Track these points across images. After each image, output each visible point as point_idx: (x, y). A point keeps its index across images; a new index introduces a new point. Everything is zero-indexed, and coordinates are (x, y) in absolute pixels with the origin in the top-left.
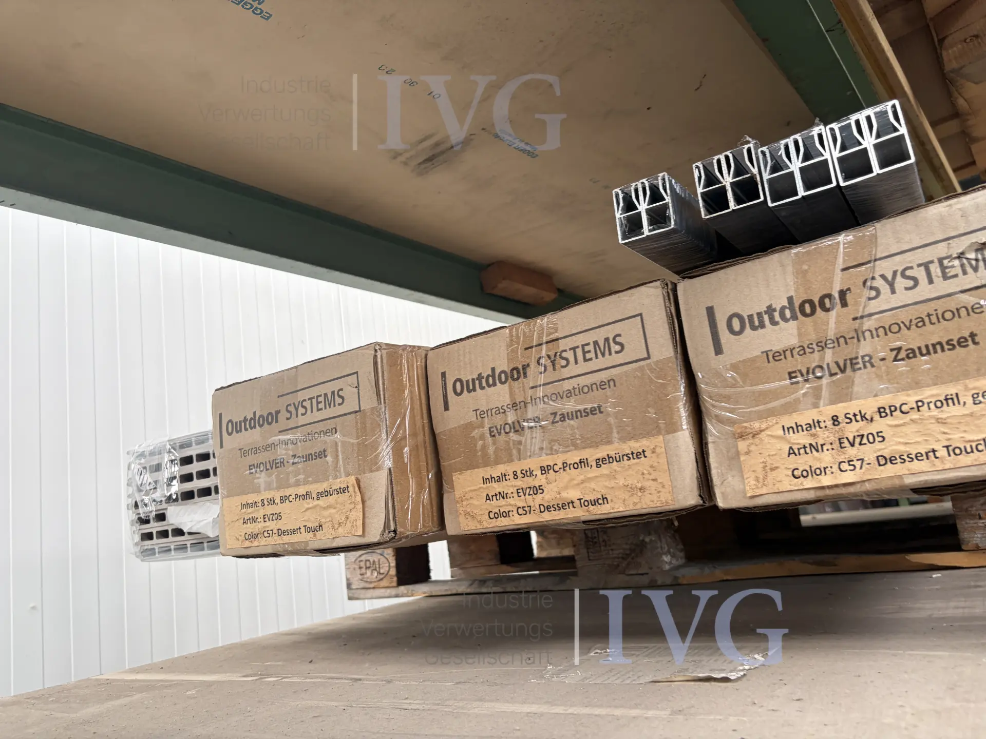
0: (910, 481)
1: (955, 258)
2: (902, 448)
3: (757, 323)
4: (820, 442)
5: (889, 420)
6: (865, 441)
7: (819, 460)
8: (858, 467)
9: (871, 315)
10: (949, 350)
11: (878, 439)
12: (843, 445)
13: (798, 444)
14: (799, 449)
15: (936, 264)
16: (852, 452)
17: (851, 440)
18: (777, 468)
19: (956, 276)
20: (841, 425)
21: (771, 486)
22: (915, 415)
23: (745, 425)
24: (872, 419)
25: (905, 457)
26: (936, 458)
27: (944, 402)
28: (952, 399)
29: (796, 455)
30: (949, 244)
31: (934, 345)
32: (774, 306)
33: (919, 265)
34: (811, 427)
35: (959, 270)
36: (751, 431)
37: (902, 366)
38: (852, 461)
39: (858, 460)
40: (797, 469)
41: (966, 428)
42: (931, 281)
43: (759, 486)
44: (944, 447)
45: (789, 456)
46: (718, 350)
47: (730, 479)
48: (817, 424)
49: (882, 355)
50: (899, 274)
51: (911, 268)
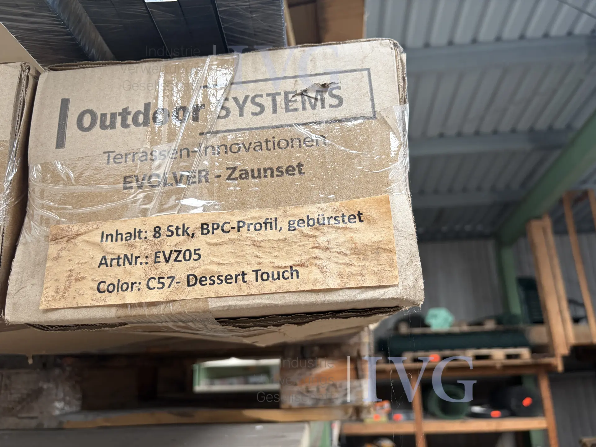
0: (214, 304)
1: (299, 94)
2: (215, 268)
3: (108, 123)
4: (136, 254)
5: (209, 238)
6: (181, 257)
7: (130, 274)
8: (167, 285)
9: (217, 132)
10: (278, 176)
11: (194, 257)
12: (158, 260)
13: (113, 254)
14: (112, 260)
15: (282, 96)
16: (164, 268)
17: (167, 255)
18: (84, 278)
19: (296, 110)
20: (161, 238)
21: (70, 300)
22: (233, 235)
23: (62, 226)
24: (193, 234)
25: (215, 279)
26: (244, 282)
27: (263, 225)
28: (271, 223)
29: (107, 266)
30: (296, 81)
31: (265, 170)
32: (129, 110)
33: (268, 95)
34: (131, 236)
35: (299, 105)
36: (67, 234)
37: (234, 185)
38: (163, 278)
39: (168, 278)
40: (105, 282)
41: (277, 254)
42: (275, 111)
43: (57, 298)
44: (253, 271)
45: (99, 267)
46: (60, 143)
47: (28, 288)
48: (137, 234)
49: (217, 172)
50: (249, 100)
51: (261, 96)
